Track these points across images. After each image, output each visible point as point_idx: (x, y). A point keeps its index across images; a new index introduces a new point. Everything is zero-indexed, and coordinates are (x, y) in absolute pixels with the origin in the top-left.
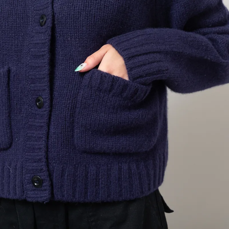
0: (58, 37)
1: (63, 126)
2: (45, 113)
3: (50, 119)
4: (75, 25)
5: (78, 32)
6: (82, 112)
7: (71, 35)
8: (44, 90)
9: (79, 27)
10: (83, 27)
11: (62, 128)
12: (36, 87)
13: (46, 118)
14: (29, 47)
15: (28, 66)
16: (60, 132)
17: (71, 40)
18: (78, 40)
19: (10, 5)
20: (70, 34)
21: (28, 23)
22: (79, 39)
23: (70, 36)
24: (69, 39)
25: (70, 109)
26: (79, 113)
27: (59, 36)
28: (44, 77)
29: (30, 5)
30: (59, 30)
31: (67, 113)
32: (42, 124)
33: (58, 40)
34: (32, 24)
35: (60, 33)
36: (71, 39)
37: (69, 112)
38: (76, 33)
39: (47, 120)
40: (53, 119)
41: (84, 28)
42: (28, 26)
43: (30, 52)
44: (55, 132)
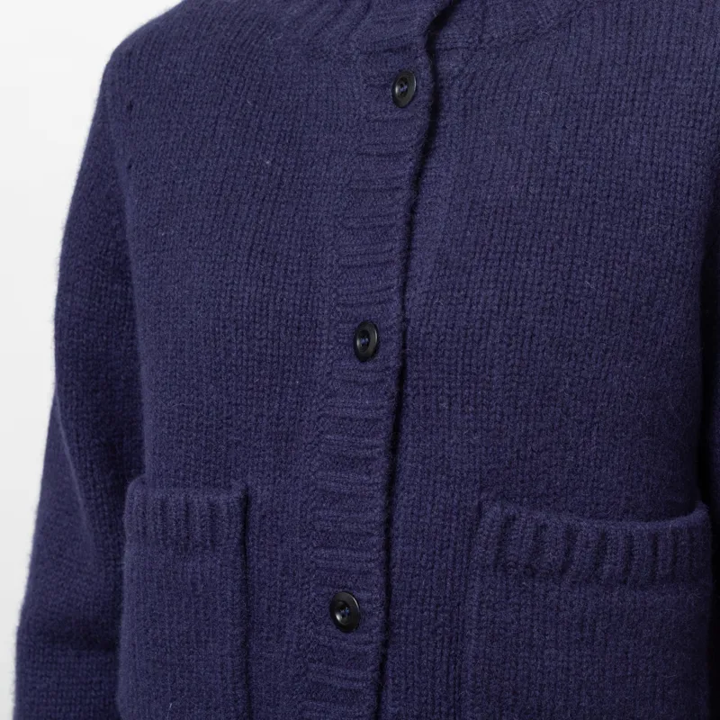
0: (410, 398)
1: (427, 696)
2: (368, 648)
3: (382, 668)
4: (467, 361)
5: (476, 383)
6: (484, 651)
7: (453, 393)
8: (366, 573)
9: (478, 368)
10: (492, 367)
11: (423, 700)
12: (338, 560)
13: (372, 667)
14: (317, 428)
15: (312, 488)
16: (415, 713)
17: (449, 410)
18: (471, 409)
19: (260, 283)
20: (450, 388)
21: (317, 346)
22: (475, 407)
23: (449, 396)
24: (444, 405)
25: (446, 639)
26: (476, 657)
27: (412, 394)
28: (369, 531)
29: (326, 287)
30: (415, 375)
31: (438, 652)
32: (359, 685)
33: (407, 406)
34: (328, 351)
35: (417, 385)
36: (450, 404)
37: (445, 652)
38: (470, 388)
39: (373, 671)
40: (393, 671)
41: (494, 371)
42: (317, 356)
43: (320, 442)
44: (399, 713)
